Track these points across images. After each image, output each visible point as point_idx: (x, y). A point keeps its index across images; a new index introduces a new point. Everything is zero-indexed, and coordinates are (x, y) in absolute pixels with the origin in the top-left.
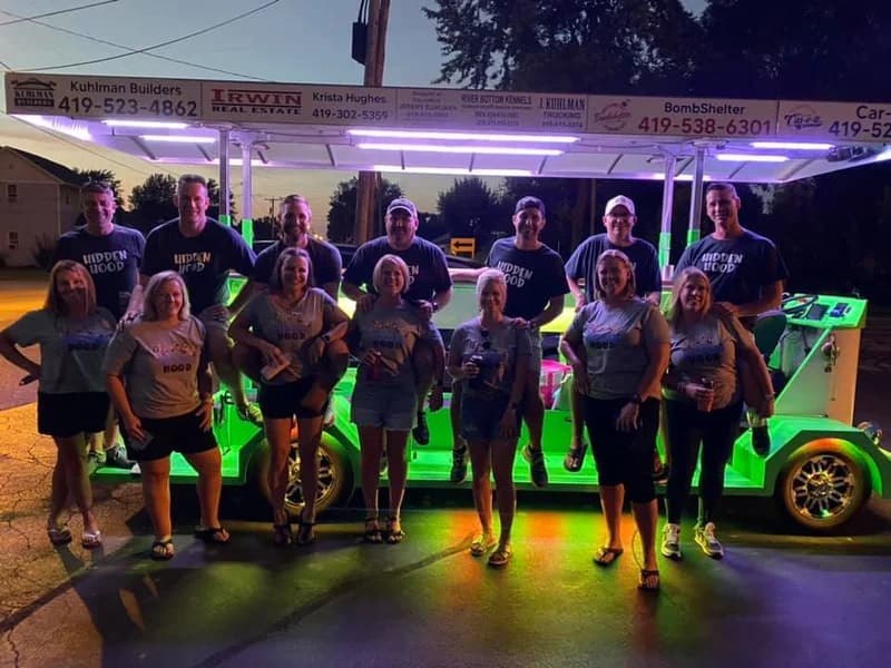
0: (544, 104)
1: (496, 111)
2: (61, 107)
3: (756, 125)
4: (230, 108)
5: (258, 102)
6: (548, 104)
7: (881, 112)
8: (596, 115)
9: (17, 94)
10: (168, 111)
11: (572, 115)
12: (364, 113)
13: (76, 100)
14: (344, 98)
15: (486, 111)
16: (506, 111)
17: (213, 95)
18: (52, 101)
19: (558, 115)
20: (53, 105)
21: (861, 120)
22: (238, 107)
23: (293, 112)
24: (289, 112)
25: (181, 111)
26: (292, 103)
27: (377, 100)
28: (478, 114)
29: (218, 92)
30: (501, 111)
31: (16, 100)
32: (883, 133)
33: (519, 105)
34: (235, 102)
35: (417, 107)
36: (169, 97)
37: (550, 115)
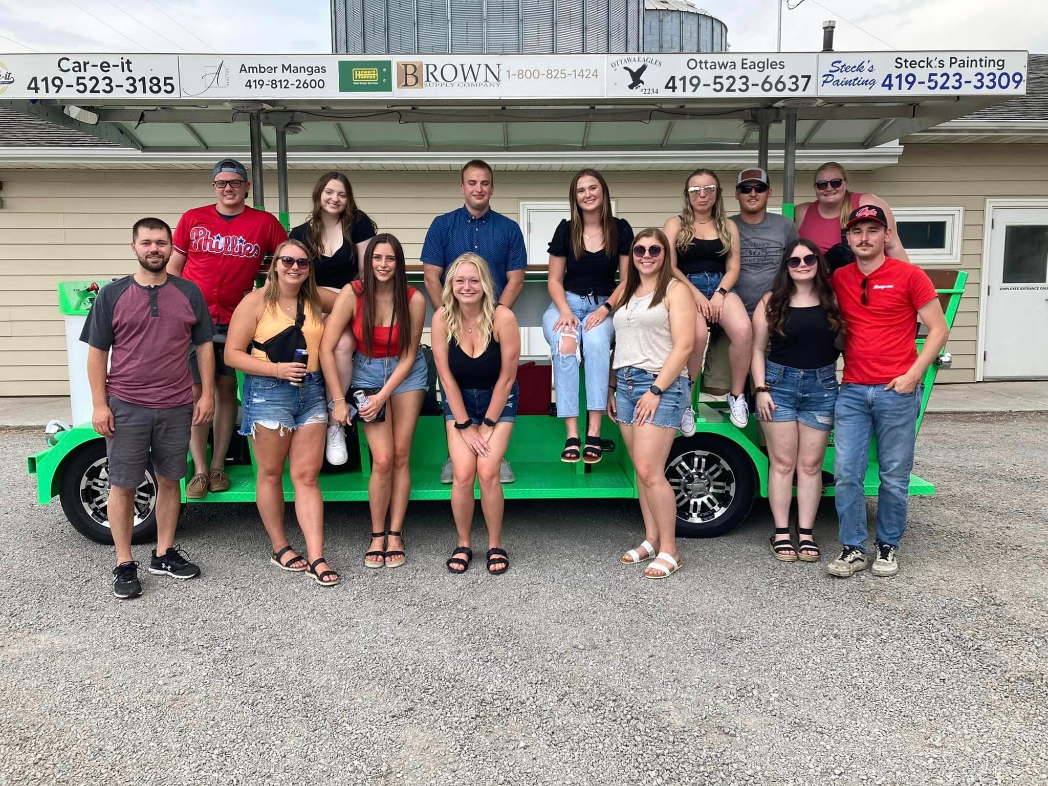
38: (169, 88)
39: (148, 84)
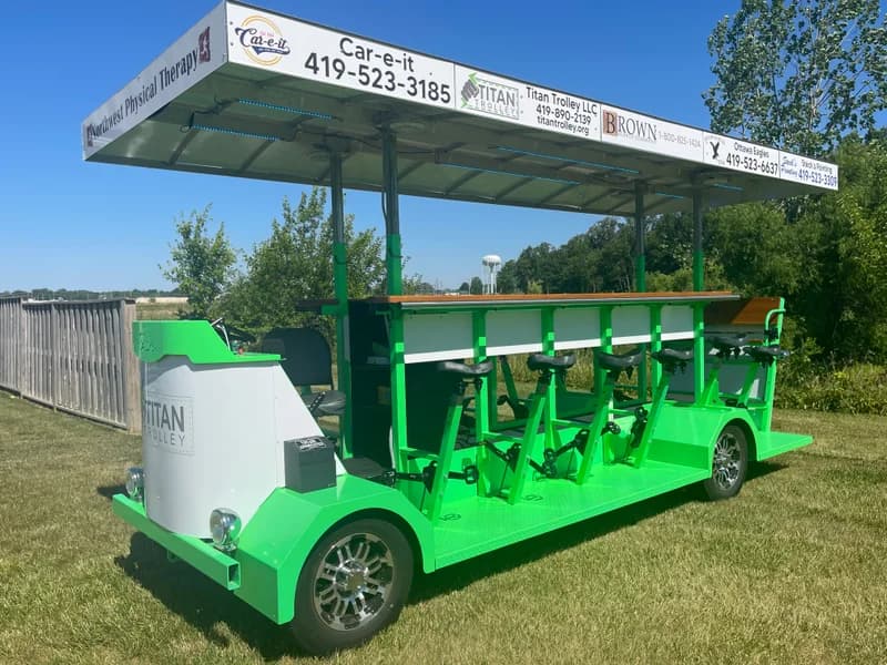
38: (445, 97)
39: (427, 89)
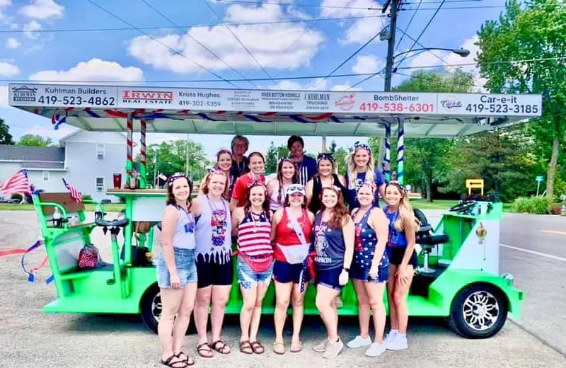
0: (307, 97)
1: (281, 101)
2: (39, 101)
3: (425, 106)
4: (133, 100)
5: (148, 97)
6: (309, 97)
7: (494, 99)
8: (336, 103)
9: (15, 95)
10: (98, 103)
11: (322, 103)
12: (208, 102)
13: (48, 97)
14: (197, 95)
15: (275, 101)
16: (286, 101)
17: (124, 94)
18: (35, 98)
19: (315, 103)
20: (35, 100)
21: (483, 104)
22: (137, 101)
23: (168, 102)
24: (166, 102)
25: (105, 103)
26: (167, 98)
27: (215, 95)
28: (270, 103)
29: (126, 93)
30: (283, 101)
31: (15, 98)
32: (496, 110)
33: (293, 98)
34: (136, 97)
35: (237, 99)
36: (98, 95)
37: (310, 103)
